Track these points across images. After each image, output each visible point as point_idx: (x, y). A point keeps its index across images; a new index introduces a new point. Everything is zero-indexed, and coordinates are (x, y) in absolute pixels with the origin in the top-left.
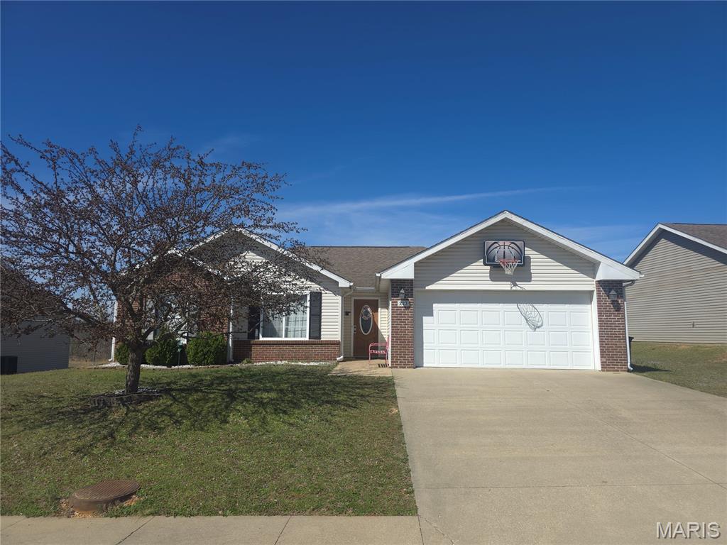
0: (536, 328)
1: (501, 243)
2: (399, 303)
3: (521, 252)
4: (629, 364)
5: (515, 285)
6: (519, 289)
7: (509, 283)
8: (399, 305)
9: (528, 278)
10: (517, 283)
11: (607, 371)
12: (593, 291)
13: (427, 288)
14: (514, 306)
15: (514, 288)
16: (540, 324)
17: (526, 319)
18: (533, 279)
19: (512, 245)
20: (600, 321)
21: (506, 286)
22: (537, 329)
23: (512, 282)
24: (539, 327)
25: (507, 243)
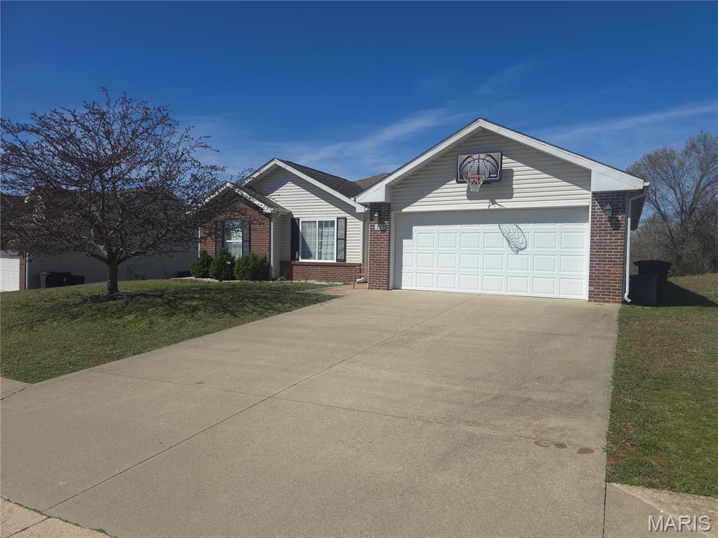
0: (518, 250)
1: (475, 156)
2: (377, 227)
3: (498, 165)
4: (626, 294)
5: (494, 203)
6: (497, 207)
7: (488, 201)
8: (376, 229)
9: (509, 195)
10: (496, 200)
11: (594, 301)
12: (588, 206)
13: (404, 210)
14: (495, 227)
15: (492, 207)
16: (523, 246)
17: (508, 241)
18: (514, 195)
19: (488, 158)
20: (592, 242)
21: (483, 205)
22: (520, 252)
23: (490, 199)
24: (522, 249)
25: (482, 156)
